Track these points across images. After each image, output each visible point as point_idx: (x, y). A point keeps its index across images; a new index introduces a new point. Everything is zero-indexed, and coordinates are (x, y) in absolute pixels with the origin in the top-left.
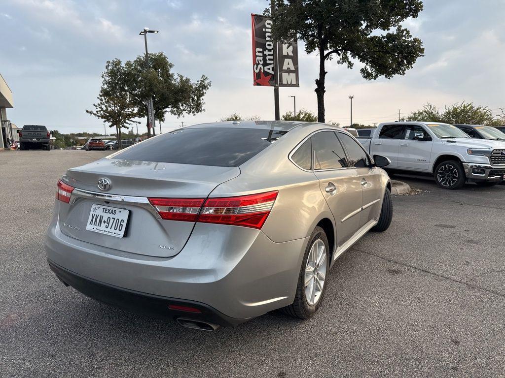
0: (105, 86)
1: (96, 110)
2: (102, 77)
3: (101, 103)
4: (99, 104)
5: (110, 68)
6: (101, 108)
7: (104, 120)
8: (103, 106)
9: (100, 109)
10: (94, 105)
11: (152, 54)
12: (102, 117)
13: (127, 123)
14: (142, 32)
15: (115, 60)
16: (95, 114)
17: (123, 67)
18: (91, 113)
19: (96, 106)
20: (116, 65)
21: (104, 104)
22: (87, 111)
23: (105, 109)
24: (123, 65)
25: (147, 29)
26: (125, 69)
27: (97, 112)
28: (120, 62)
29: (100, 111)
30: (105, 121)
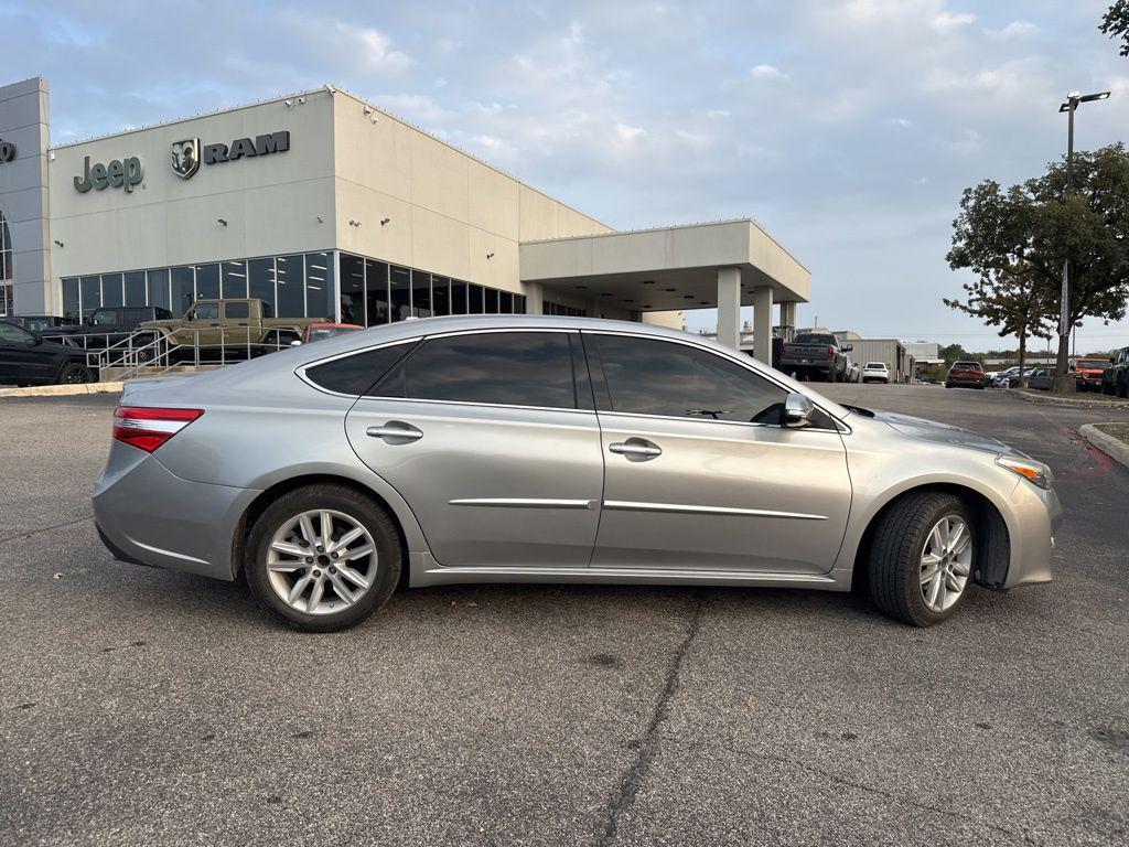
0: (961, 244)
1: (968, 298)
2: (955, 225)
3: (982, 282)
4: (976, 286)
5: (972, 203)
6: (980, 293)
7: (985, 319)
8: (988, 290)
9: (978, 296)
10: (966, 287)
11: (1086, 154)
12: (981, 314)
13: (1043, 326)
14: (1064, 105)
15: (984, 184)
16: (964, 308)
17: (1003, 197)
18: (955, 304)
19: (971, 289)
20: (987, 193)
21: (991, 283)
22: (946, 302)
23: (991, 294)
24: (1004, 191)
25: (1077, 94)
26: (1008, 200)
27: (970, 302)
28: (995, 186)
29: (978, 300)
30: (988, 323)
